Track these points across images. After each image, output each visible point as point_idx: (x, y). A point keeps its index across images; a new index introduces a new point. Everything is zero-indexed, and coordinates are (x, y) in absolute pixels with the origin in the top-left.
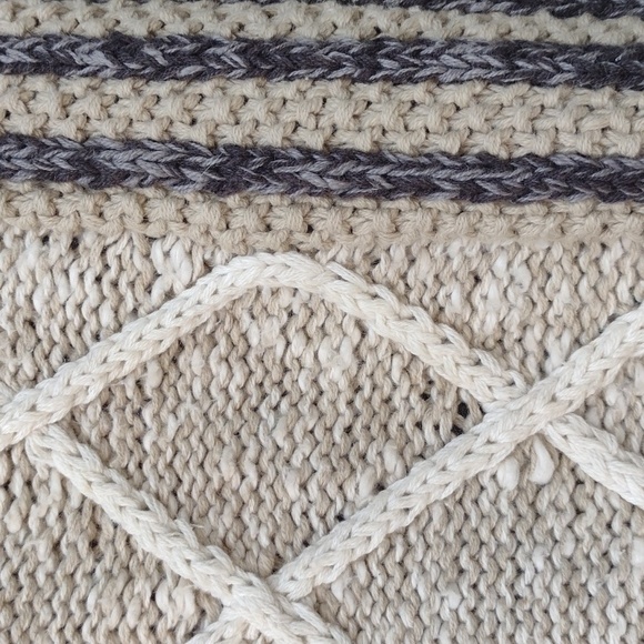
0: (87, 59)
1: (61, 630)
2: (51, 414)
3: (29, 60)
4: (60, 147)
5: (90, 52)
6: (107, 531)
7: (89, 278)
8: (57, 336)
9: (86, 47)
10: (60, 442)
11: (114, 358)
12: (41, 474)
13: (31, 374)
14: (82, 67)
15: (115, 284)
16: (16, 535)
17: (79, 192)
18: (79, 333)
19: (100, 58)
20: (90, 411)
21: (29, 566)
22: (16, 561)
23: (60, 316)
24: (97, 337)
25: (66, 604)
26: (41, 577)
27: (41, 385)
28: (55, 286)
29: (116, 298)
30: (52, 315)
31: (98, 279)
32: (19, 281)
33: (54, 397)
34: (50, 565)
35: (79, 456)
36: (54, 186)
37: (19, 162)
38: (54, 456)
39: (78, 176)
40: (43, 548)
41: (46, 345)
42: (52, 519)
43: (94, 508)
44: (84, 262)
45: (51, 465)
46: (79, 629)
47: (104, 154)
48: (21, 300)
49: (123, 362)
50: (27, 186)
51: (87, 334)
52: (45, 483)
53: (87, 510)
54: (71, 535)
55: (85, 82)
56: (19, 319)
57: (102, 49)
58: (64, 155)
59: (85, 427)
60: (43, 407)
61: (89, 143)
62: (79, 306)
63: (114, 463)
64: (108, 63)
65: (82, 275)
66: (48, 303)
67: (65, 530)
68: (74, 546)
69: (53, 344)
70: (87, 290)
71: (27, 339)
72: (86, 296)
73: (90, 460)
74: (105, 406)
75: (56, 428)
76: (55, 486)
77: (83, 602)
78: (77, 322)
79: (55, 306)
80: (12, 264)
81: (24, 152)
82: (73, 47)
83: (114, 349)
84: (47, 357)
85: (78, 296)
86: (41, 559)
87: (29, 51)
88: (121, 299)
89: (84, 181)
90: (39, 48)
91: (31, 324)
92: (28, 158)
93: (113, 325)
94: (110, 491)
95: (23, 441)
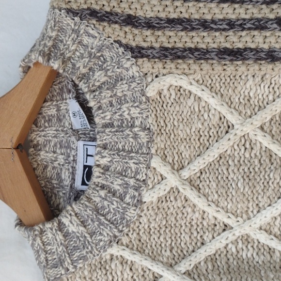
0: (271, 26)
1: (263, 183)
2: (256, 125)
3: (253, 27)
4: (263, 51)
5: (272, 24)
6: (274, 156)
7: (267, 87)
8: (256, 104)
9: (270, 22)
10: (259, 132)
11: (274, 109)
12: (254, 141)
13: (250, 114)
14: (269, 28)
15: (273, 88)
16: (248, 158)
17: (266, 63)
18: (263, 102)
19: (275, 26)
20: (266, 124)
21: (253, 166)
22: (249, 165)
23: (257, 98)
24: (268, 104)
25: (264, 176)
26: (257, 169)
27: (253, 117)
28: (257, 90)
29: (274, 92)
30: (255, 98)
31: (269, 87)
32: (246, 88)
33: (258, 120)
34: (259, 166)
35: (265, 136)
36: (259, 62)
37: (251, 56)
38: (258, 137)
39: (268, 59)
40: (257, 161)
41: (253, 106)
42: (258, 154)
43: (269, 150)
44: (265, 82)
45: (257, 139)
46: (268, 183)
47: (276, 53)
48: (246, 94)
49: (276, 110)
50: (252, 62)
51: (265, 103)
52: (255, 144)
53: (267, 151)
54: (264, 158)
55: (270, 32)
56: (246, 99)
57: (276, 23)
58: (264, 53)
59: (265, 128)
60: (255, 123)
61: (271, 50)
62: (263, 95)
63: (274, 138)
64: (278, 27)
65: (264, 86)
66: (254, 94)
67: (262, 156)
68: (265, 161)
69: (255, 106)
70: (266, 90)
71: (248, 105)
72: (265, 92)
73: (269, 137)
74: (270, 122)
75: (258, 129)
76: (258, 145)
77: (269, 175)
78: (262, 99)
79: (256, 95)
80: (245, 84)
81: (252, 53)
82: (267, 22)
83: (274, 106)
84: (254, 109)
85: (263, 92)
86: (256, 164)
87: (253, 24)
88: (275, 92)
89: (269, 60)
90: (256, 23)
91: (249, 100)
92: (254, 55)
93: (272, 100)
94: (275, 145)
95: (248, 133)
